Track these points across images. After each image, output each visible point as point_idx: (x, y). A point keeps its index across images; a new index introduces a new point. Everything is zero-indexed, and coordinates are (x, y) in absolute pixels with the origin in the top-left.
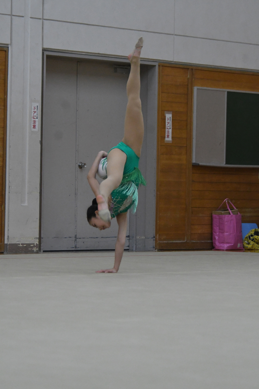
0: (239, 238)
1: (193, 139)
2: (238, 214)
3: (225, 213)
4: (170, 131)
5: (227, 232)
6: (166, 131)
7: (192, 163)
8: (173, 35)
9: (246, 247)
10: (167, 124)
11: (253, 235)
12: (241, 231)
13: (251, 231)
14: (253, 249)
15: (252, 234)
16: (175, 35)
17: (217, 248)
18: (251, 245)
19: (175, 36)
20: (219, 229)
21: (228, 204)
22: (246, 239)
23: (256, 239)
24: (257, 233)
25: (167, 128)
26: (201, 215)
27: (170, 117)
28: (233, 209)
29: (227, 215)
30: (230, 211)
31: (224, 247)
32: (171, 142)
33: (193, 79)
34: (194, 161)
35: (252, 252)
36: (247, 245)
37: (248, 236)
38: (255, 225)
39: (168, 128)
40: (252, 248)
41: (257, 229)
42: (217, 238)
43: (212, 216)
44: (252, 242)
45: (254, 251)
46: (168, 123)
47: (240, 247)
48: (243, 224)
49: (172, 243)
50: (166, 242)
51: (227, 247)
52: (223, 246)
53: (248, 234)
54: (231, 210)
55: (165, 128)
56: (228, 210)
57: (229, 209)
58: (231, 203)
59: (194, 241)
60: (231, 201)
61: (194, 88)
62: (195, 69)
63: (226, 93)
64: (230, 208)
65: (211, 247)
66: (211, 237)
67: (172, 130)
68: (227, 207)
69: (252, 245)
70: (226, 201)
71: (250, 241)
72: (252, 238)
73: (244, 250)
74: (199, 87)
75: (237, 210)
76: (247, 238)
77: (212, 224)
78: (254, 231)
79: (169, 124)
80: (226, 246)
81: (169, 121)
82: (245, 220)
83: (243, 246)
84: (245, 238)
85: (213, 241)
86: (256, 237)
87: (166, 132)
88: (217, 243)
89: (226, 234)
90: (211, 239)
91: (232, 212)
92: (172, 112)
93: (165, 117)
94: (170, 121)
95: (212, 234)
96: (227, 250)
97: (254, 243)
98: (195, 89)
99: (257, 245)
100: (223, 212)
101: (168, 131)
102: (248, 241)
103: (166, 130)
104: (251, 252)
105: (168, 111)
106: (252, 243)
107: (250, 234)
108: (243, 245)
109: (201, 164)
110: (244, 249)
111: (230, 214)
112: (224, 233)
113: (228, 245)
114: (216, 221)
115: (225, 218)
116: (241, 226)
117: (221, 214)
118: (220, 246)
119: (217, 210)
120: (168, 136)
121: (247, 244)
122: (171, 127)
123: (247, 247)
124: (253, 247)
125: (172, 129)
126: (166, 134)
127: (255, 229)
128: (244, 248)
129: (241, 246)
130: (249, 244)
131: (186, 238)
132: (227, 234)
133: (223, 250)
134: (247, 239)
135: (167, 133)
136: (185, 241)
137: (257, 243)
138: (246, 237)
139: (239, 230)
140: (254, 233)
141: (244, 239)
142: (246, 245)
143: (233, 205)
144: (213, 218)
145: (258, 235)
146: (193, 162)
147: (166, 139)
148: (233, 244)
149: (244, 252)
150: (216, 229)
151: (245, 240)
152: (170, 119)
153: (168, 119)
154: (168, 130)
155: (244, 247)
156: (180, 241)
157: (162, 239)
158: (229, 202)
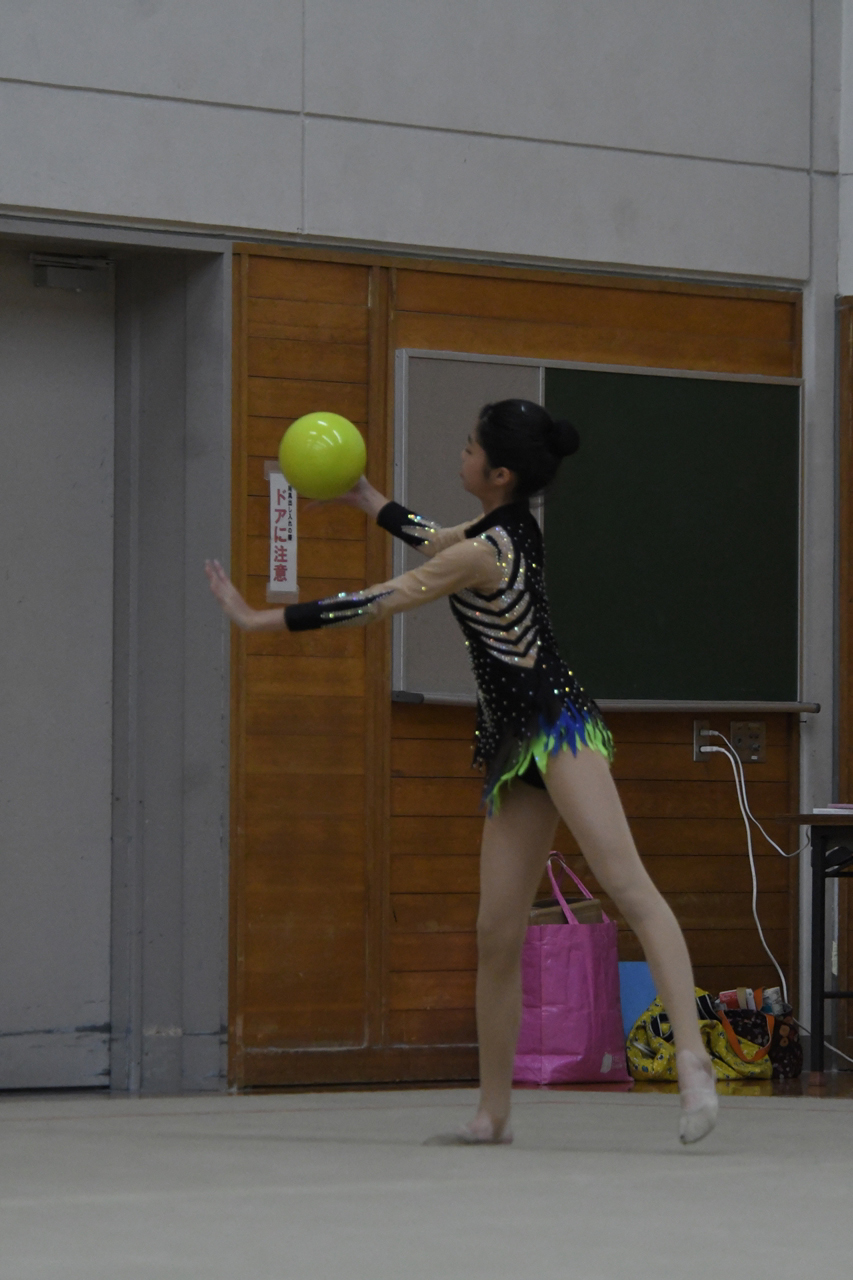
0: (610, 1031)
2: (602, 921)
3: (546, 915)
4: (292, 548)
5: (552, 1004)
6: (273, 549)
7: (393, 693)
8: (297, 113)
9: (640, 1068)
10: (274, 516)
12: (618, 999)
16: (309, 115)
19: (308, 121)
21: (555, 876)
22: (641, 1032)
25: (278, 538)
26: (433, 926)
27: (290, 488)
28: (579, 897)
29: (551, 927)
30: (566, 908)
31: (540, 1070)
33: (392, 317)
34: (400, 685)
35: (670, 1092)
36: (647, 1063)
37: (649, 1021)
39: (279, 533)
40: (667, 1076)
44: (666, 1044)
46: (282, 513)
47: (613, 1071)
51: (555, 1071)
52: (537, 1065)
53: (648, 1010)
54: (569, 902)
55: (269, 537)
56: (557, 903)
57: (563, 902)
58: (568, 870)
59: (405, 1046)
61: (397, 352)
62: (399, 270)
63: (541, 374)
64: (563, 893)
67: (299, 546)
68: (552, 891)
69: (669, 1060)
71: (657, 1042)
73: (632, 1085)
74: (416, 352)
76: (644, 1028)
79: (287, 515)
80: (549, 1065)
81: (284, 505)
83: (628, 1066)
84: (633, 1031)
87: (273, 556)
89: (547, 1010)
91: (574, 911)
93: (267, 484)
94: (290, 503)
96: (554, 1085)
98: (402, 357)
101: (283, 549)
102: (648, 1044)
103: (274, 545)
104: (661, 1090)
106: (667, 1049)
107: (656, 1012)
108: (628, 1060)
109: (431, 696)
110: (632, 1079)
111: (567, 922)
112: (540, 1008)
113: (559, 1061)
115: (541, 940)
116: (617, 975)
118: (521, 1065)
120: (281, 572)
121: (645, 1056)
122: (294, 534)
123: (645, 1069)
124: (670, 1069)
125: (300, 539)
126: (273, 564)
128: (630, 1074)
129: (620, 1066)
130: (652, 1054)
131: (367, 1031)
132: (554, 1009)
133: (536, 1085)
134: (646, 1031)
135: (276, 560)
136: (365, 1045)
138: (639, 1023)
139: (608, 993)
141: (631, 1035)
142: (641, 1062)
143: (577, 881)
146: (396, 689)
147: (274, 586)
148: (580, 1057)
149: (630, 1090)
151: (636, 1040)
152: (290, 496)
153: (280, 496)
154: (279, 544)
155: (629, 1068)
156: (341, 1046)
157: (260, 1036)
158: (562, 868)
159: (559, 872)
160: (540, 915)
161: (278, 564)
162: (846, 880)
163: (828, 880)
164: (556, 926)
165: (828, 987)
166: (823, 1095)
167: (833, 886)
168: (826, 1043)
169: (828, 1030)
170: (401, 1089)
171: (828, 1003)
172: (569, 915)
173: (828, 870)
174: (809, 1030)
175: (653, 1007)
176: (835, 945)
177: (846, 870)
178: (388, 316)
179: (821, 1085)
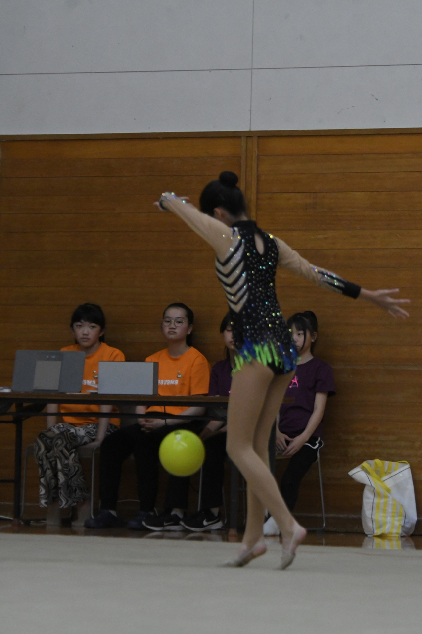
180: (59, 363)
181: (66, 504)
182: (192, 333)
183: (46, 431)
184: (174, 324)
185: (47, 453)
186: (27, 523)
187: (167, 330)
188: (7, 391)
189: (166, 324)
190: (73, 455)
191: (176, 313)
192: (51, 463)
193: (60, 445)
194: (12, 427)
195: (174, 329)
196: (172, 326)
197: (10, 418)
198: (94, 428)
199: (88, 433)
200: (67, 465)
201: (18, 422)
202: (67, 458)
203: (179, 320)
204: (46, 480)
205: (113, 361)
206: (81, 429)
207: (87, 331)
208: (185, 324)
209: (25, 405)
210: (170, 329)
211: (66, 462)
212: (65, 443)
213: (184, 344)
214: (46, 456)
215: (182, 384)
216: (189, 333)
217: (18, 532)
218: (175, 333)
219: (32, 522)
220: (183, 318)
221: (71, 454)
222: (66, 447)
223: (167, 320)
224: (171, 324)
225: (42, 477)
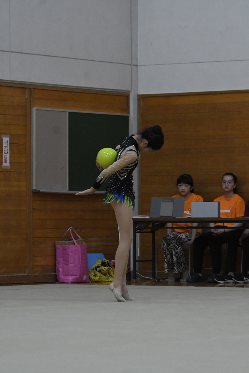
0: (85, 270)
1: (33, 164)
2: (83, 244)
3: (71, 242)
4: (8, 155)
6: (4, 156)
7: (33, 190)
8: (8, 51)
9: (93, 279)
10: (4, 148)
11: (100, 266)
12: (87, 263)
13: (98, 262)
14: (101, 280)
15: (98, 265)
16: (11, 52)
17: (61, 281)
18: (98, 277)
19: (11, 53)
20: (64, 260)
22: (93, 270)
23: (104, 271)
24: (103, 264)
25: (5, 153)
26: (43, 246)
27: (8, 141)
28: (78, 238)
29: (71, 245)
30: (75, 241)
31: (69, 279)
32: (9, 168)
33: (32, 100)
34: (34, 188)
35: (100, 284)
37: (95, 267)
38: (102, 255)
39: (5, 152)
40: (99, 281)
41: (104, 259)
42: (61, 269)
43: (55, 247)
45: (101, 283)
46: (6, 147)
47: (86, 280)
48: (89, 255)
49: (13, 276)
50: (6, 275)
51: (72, 280)
53: (94, 265)
54: (75, 239)
55: (3, 153)
56: (72, 240)
58: (75, 232)
59: (36, 274)
60: (76, 229)
61: (33, 108)
62: (33, 89)
63: (68, 113)
64: (74, 237)
65: (55, 280)
66: (55, 269)
67: (10, 155)
68: (71, 237)
69: (100, 277)
70: (70, 230)
71: (97, 272)
72: (98, 269)
73: (91, 283)
74: (38, 108)
75: (82, 239)
76: (93, 269)
77: (55, 256)
78: (101, 262)
79: (7, 147)
80: (71, 278)
81: (6, 145)
82: (90, 250)
84: (91, 270)
85: (57, 273)
86: (103, 268)
87: (4, 157)
88: (61, 276)
89: (70, 265)
90: (55, 271)
91: (76, 241)
92: (9, 135)
93: (2, 140)
94: (8, 145)
95: (55, 265)
96: (72, 283)
97: (101, 274)
98: (34, 110)
99: (104, 276)
100: (67, 242)
101: (6, 156)
102: (94, 273)
103: (4, 155)
104: (98, 284)
105: (6, 134)
106: (99, 274)
107: (96, 265)
108: (90, 277)
109: (41, 190)
111: (75, 244)
113: (73, 277)
114: (59, 252)
115: (69, 248)
116: (87, 257)
117: (65, 244)
118: (64, 278)
119: (61, 240)
120: (6, 161)
121: (94, 276)
122: (9, 152)
123: (94, 279)
124: (100, 279)
125: (10, 153)
126: (4, 159)
127: (102, 260)
128: (90, 280)
129: (88, 278)
130: (95, 275)
131: (27, 271)
132: (72, 265)
133: (68, 283)
135: (4, 158)
136: (27, 274)
137: (105, 275)
138: (92, 268)
139: (85, 261)
140: (101, 264)
143: (77, 234)
144: (56, 248)
145: (105, 266)
146: (33, 189)
147: (4, 164)
148: (78, 276)
149: (90, 284)
150: (60, 260)
151: (92, 272)
152: (8, 143)
153: (5, 143)
154: (5, 154)
155: (90, 279)
156: (21, 274)
157: (2, 272)
158: (74, 231)
159: (73, 232)
160: (69, 243)
161: (5, 159)
162: (141, 233)
163: (137, 234)
164: (73, 245)
165: (137, 259)
166: (136, 285)
167: (138, 235)
168: (137, 272)
169: (137, 269)
170: (35, 284)
171: (137, 263)
172: (75, 243)
173: (137, 231)
174: (133, 269)
175: (95, 264)
176: (139, 249)
177: (141, 231)
178: (31, 100)
179: (136, 282)
180: (172, 203)
181: (177, 271)
182: (236, 187)
183: (166, 236)
184: (227, 184)
185: (167, 247)
186: (159, 280)
187: (224, 187)
188: (148, 217)
189: (223, 184)
190: (180, 247)
191: (228, 178)
192: (169, 251)
193: (174, 243)
194: (151, 234)
195: (227, 186)
196: (227, 185)
197: (149, 230)
198: (190, 234)
199: (187, 236)
200: (177, 252)
201: (153, 232)
202: (177, 249)
203: (230, 182)
204: (167, 260)
205: (198, 202)
206: (184, 235)
207: (184, 188)
208: (233, 184)
209: (156, 224)
210: (226, 186)
211: (177, 251)
212: (176, 241)
213: (232, 193)
214: (167, 248)
215: (232, 212)
216: (235, 187)
217: (155, 285)
218: (228, 188)
219: (161, 280)
220: (232, 181)
221: (179, 247)
222: (176, 244)
223: (224, 181)
224: (226, 184)
225: (166, 258)
